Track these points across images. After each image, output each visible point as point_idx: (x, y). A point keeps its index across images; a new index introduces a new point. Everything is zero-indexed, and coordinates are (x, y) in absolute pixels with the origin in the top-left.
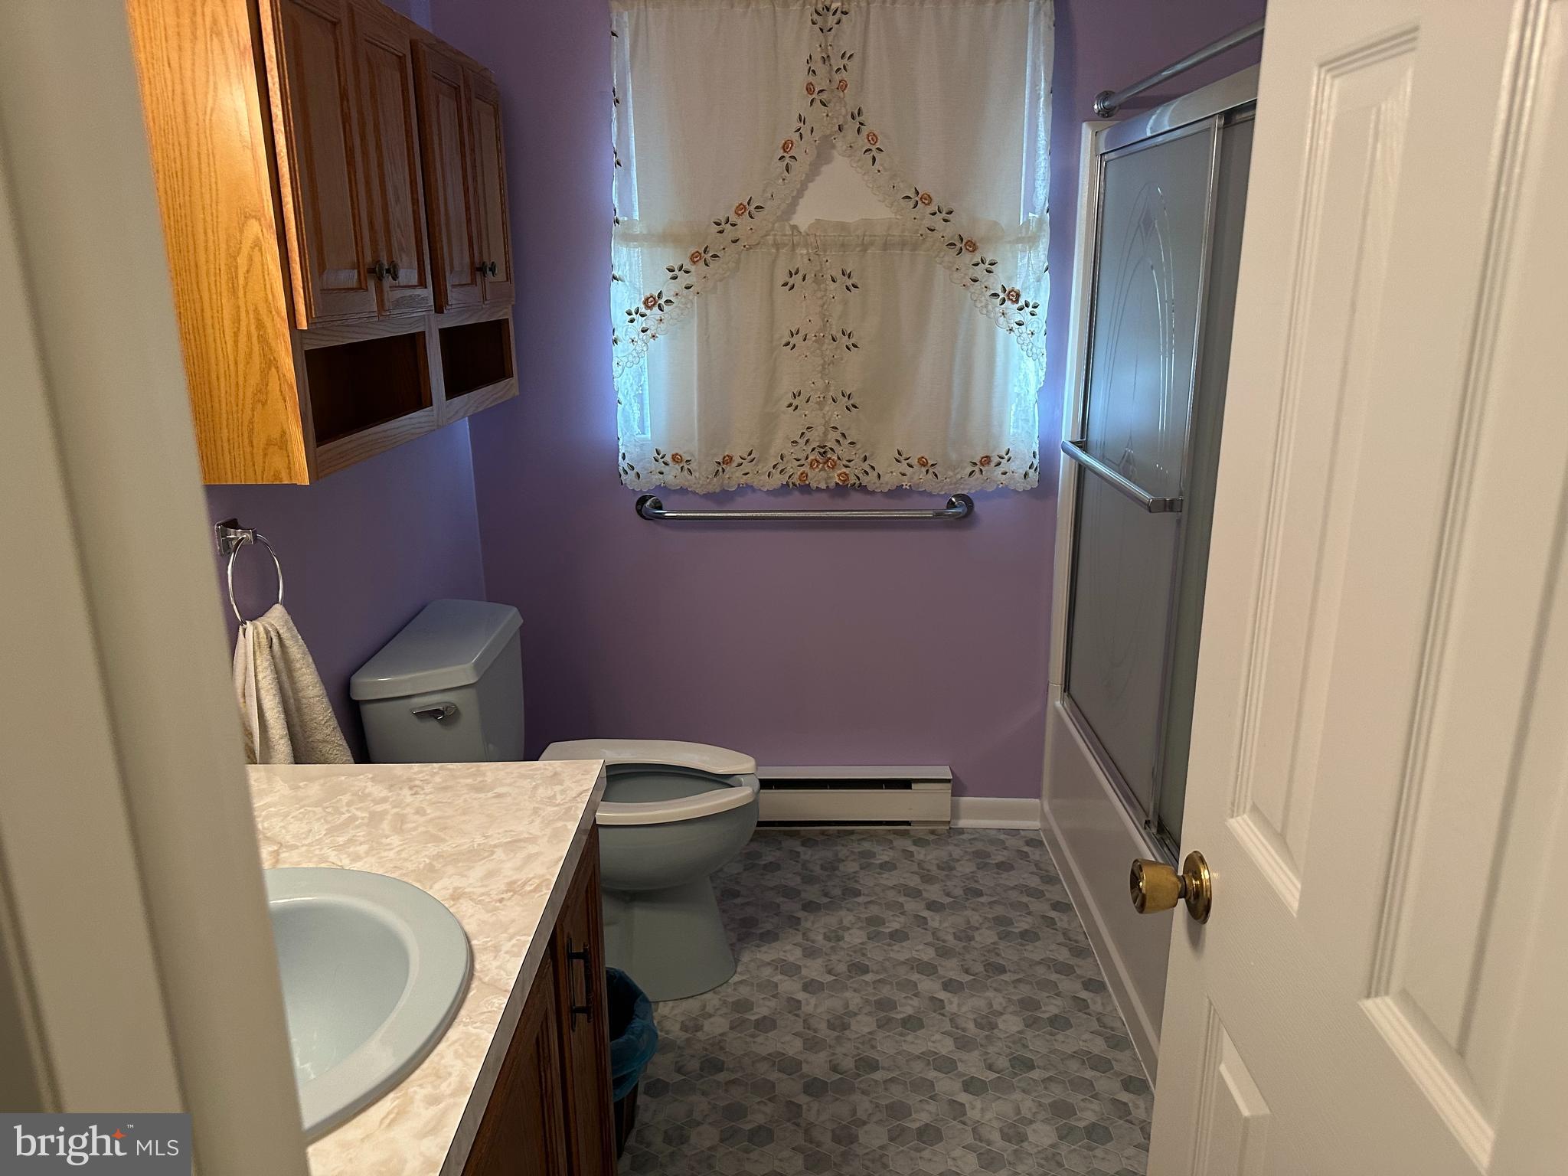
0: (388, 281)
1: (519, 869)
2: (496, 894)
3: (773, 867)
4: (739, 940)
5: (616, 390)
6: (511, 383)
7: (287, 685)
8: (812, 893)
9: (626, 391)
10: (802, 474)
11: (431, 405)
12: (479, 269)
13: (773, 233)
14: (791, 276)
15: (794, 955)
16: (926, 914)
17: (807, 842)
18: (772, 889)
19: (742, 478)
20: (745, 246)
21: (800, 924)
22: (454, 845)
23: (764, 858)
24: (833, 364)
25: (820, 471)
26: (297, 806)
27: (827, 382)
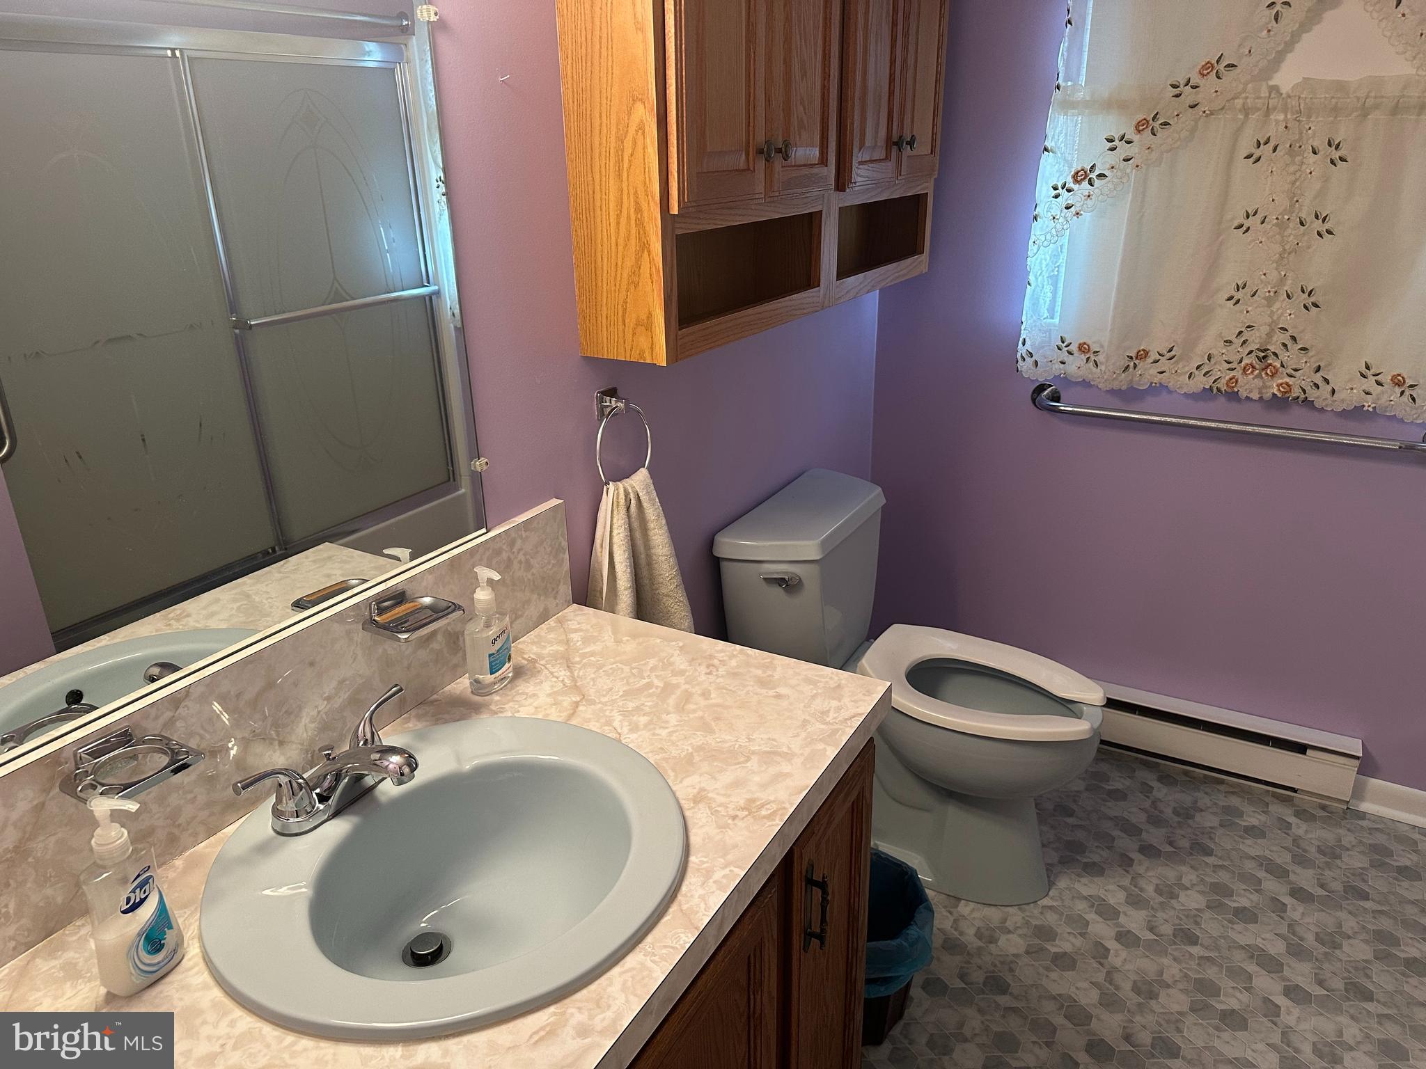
0: (778, 162)
1: (763, 786)
2: (733, 809)
3: (1118, 795)
4: (1060, 862)
5: (1029, 270)
6: (919, 260)
7: (640, 542)
8: (1155, 836)
9: (1040, 272)
10: (1231, 379)
11: (819, 286)
12: (896, 144)
13: (1244, 95)
14: (1259, 147)
15: (1116, 897)
16: (1287, 900)
17: (1165, 779)
18: (1111, 819)
19: (1156, 377)
20: (1204, 112)
21: (1132, 866)
22: (719, 740)
23: (1111, 783)
24: (1296, 253)
25: (1253, 379)
26: (612, 660)
27: (1283, 274)
